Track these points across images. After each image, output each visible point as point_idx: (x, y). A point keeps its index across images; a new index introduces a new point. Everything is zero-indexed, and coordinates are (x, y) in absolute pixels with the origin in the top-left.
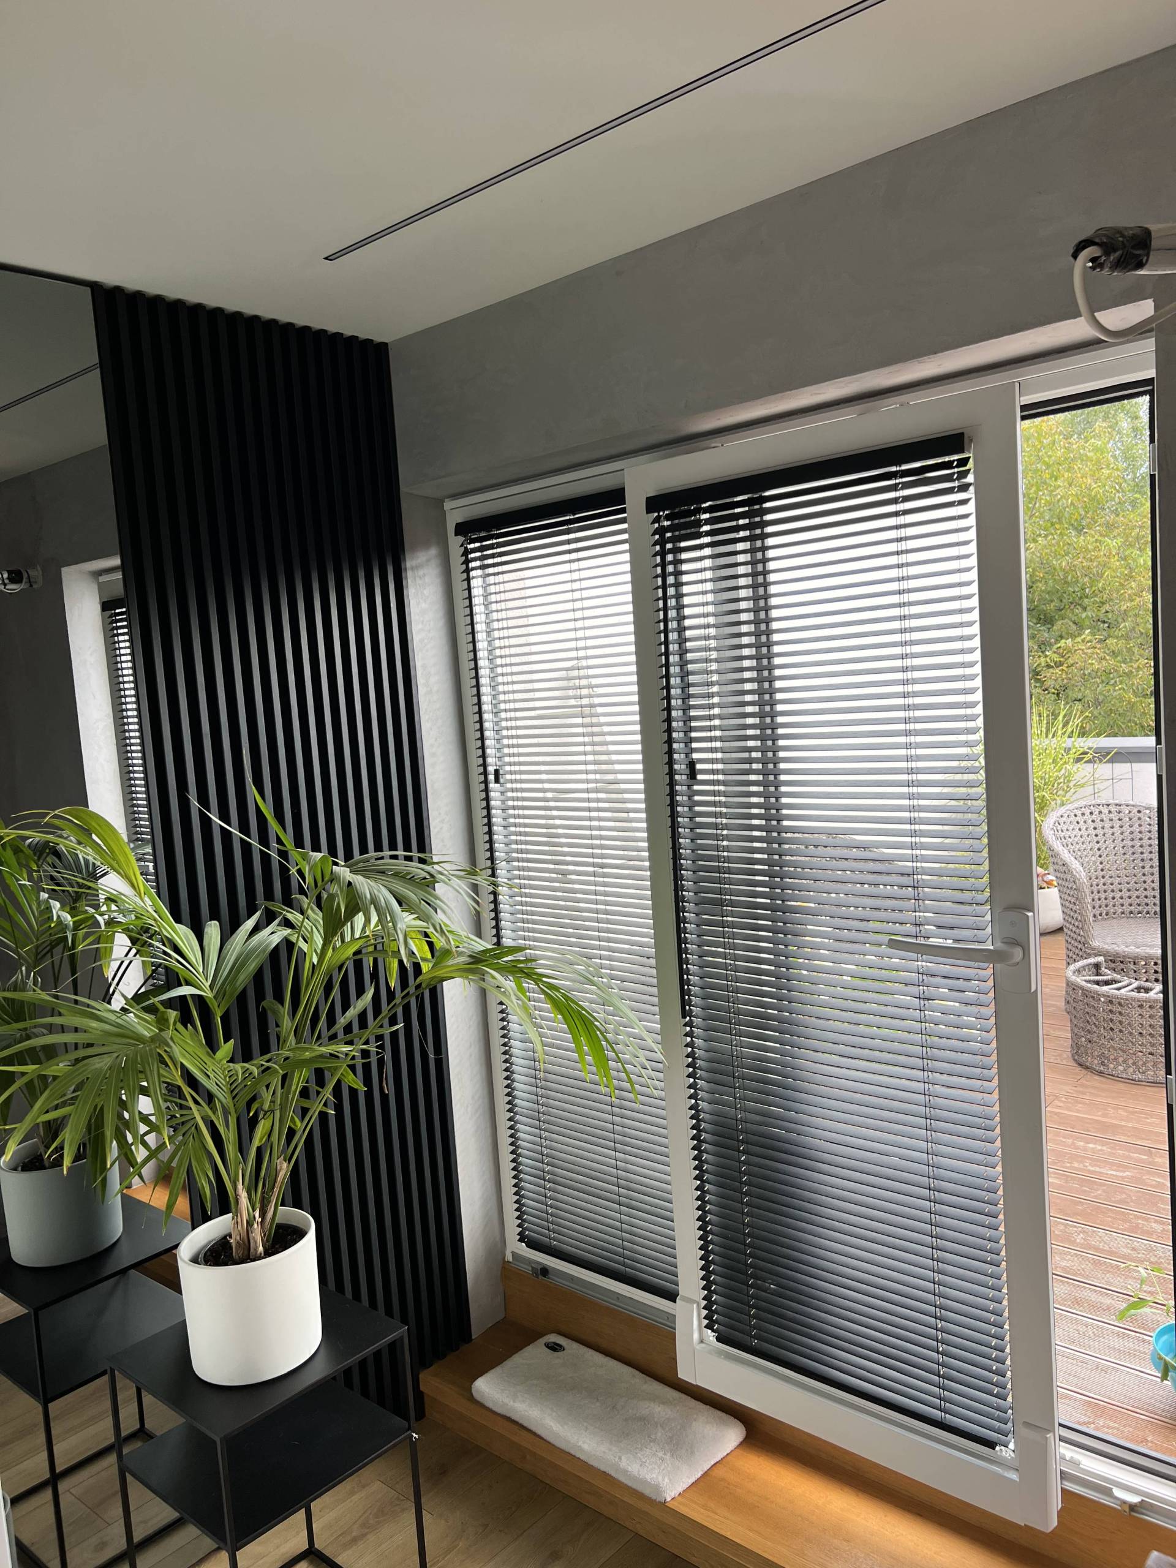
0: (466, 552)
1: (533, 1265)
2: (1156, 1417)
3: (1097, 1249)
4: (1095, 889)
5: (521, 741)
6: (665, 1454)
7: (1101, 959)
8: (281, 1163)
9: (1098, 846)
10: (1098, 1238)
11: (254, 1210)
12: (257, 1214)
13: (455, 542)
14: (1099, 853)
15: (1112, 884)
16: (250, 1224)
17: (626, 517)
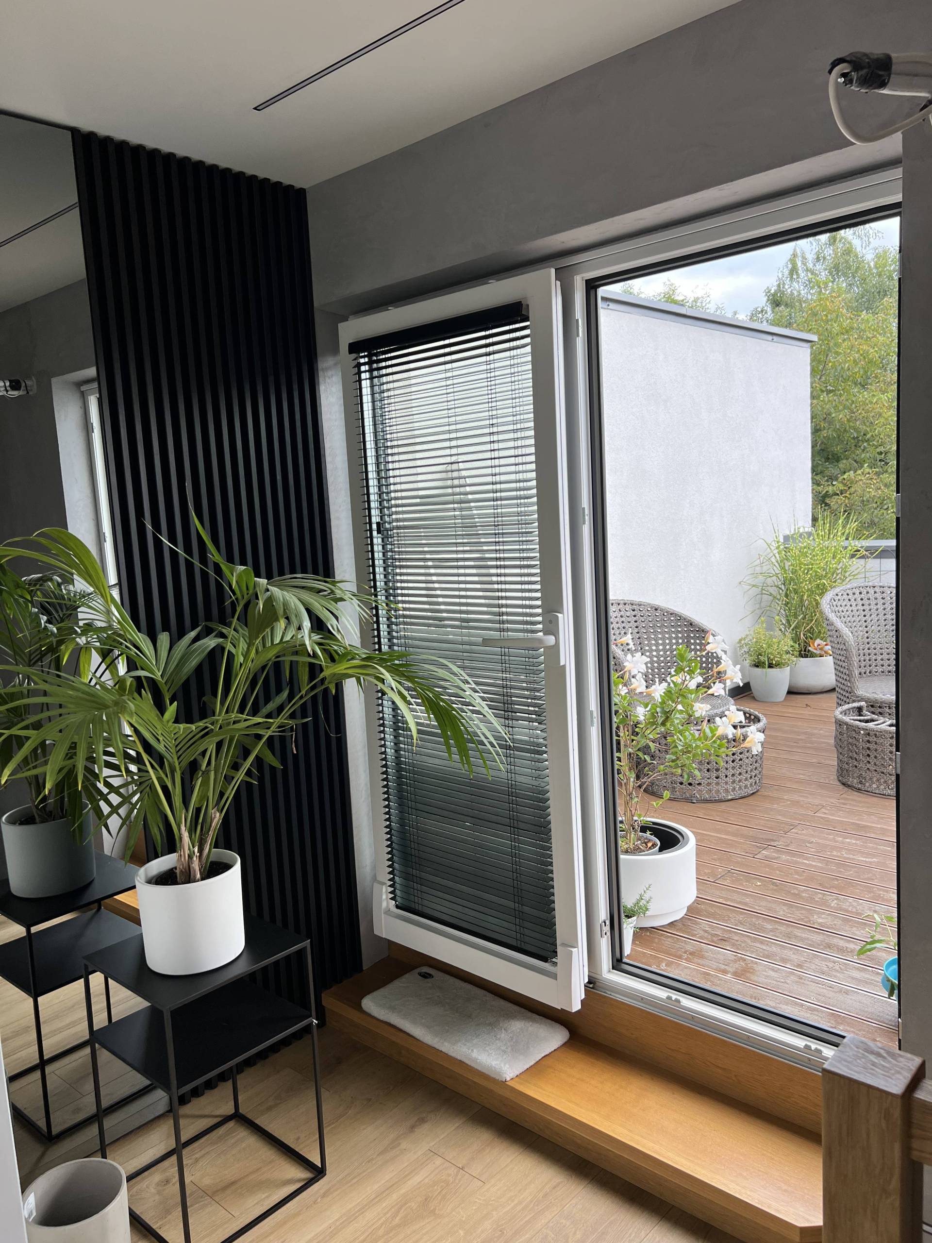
2: (884, 1025)
3: (847, 911)
4: (861, 652)
6: (507, 1048)
7: (863, 704)
8: (215, 813)
9: (865, 619)
10: (848, 904)
11: (193, 847)
12: (196, 850)
14: (865, 624)
15: (875, 649)
16: (190, 857)
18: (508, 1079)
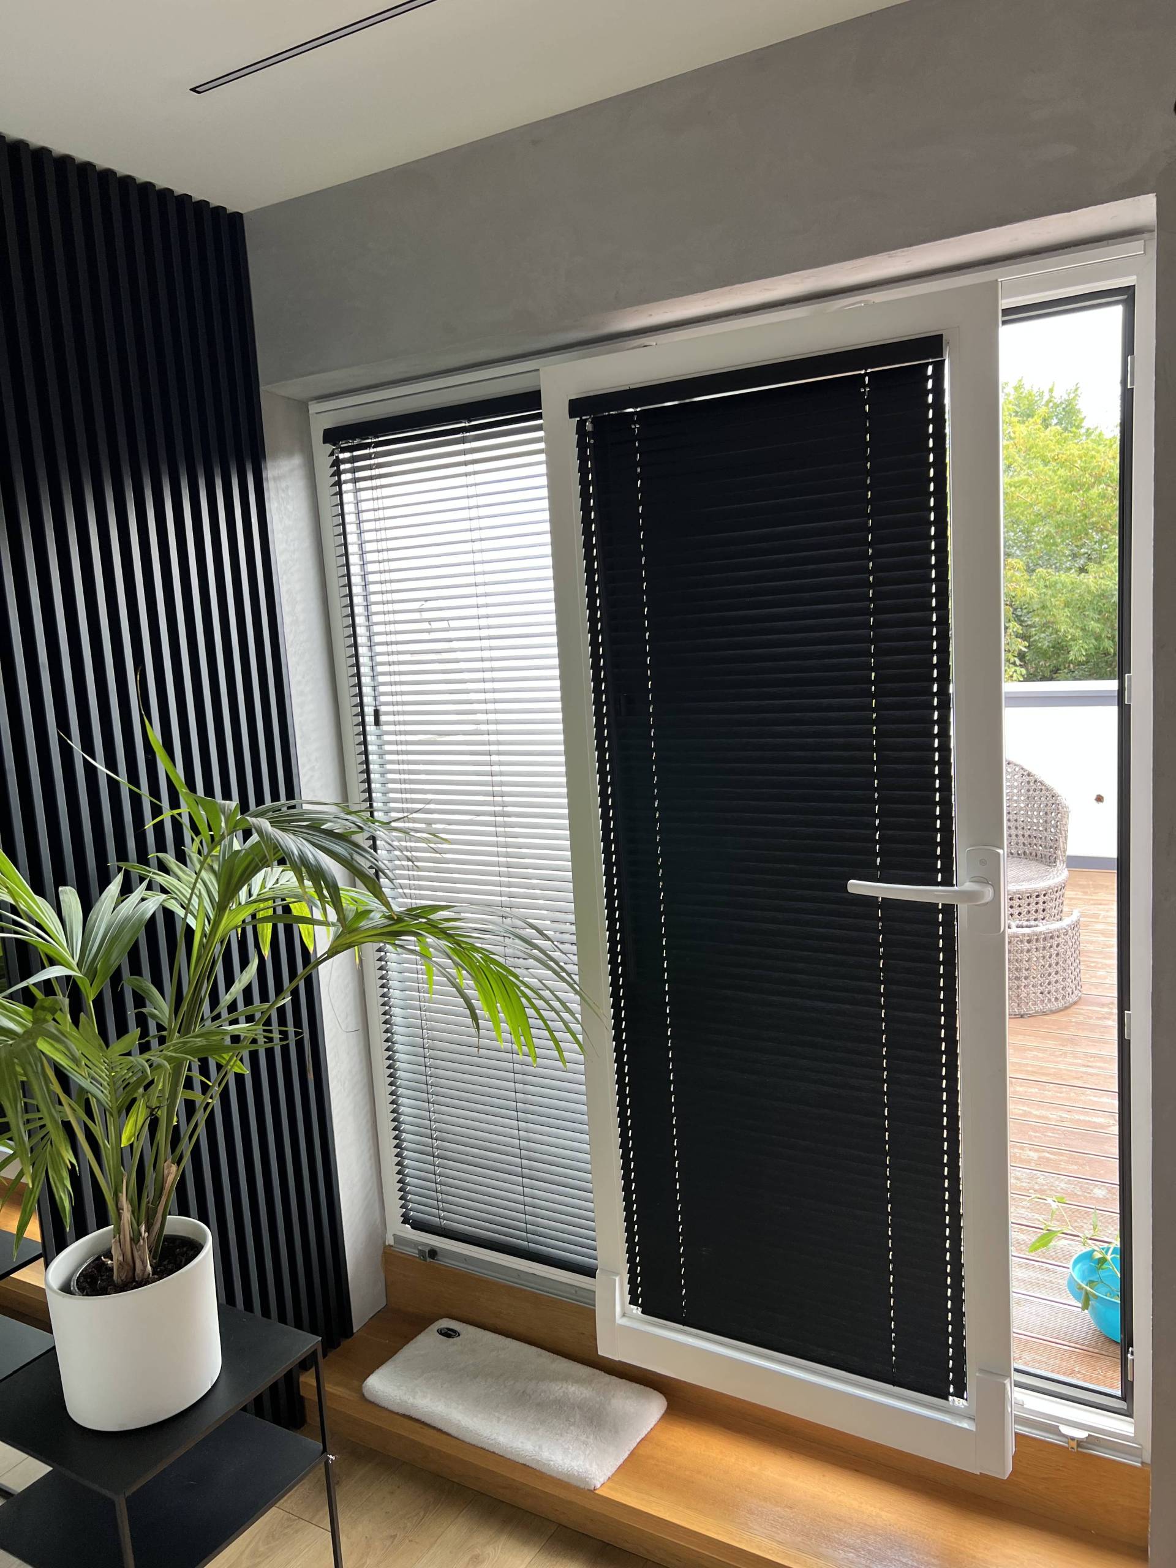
0: (337, 463)
1: (420, 1248)
2: (1077, 1346)
5: (404, 678)
6: (587, 1437)
8: (169, 1169)
11: (138, 1225)
12: (143, 1229)
13: (323, 452)
16: (134, 1240)
17: (542, 424)
18: (598, 1486)
